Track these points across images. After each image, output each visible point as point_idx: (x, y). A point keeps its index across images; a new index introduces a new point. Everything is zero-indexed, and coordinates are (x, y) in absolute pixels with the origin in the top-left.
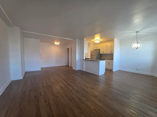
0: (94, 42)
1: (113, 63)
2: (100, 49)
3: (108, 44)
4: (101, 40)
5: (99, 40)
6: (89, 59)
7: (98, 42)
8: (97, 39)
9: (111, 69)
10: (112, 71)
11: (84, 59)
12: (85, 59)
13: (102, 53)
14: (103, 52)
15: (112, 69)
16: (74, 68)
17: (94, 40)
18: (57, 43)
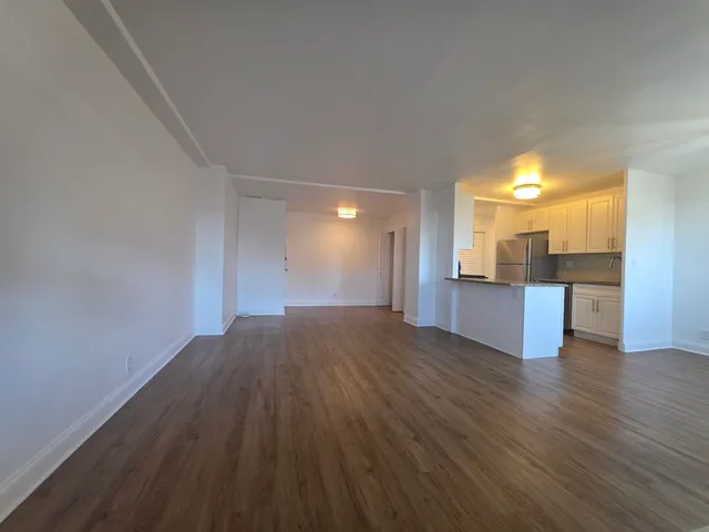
0: (510, 197)
1: (619, 300)
2: (547, 232)
3: (591, 201)
4: (549, 185)
5: (539, 186)
6: (483, 277)
7: (533, 194)
8: (528, 180)
9: (606, 334)
10: (616, 347)
11: (455, 276)
12: (460, 276)
13: (561, 252)
14: (565, 244)
15: (612, 335)
16: (407, 318)
17: (507, 188)
18: (347, 212)
